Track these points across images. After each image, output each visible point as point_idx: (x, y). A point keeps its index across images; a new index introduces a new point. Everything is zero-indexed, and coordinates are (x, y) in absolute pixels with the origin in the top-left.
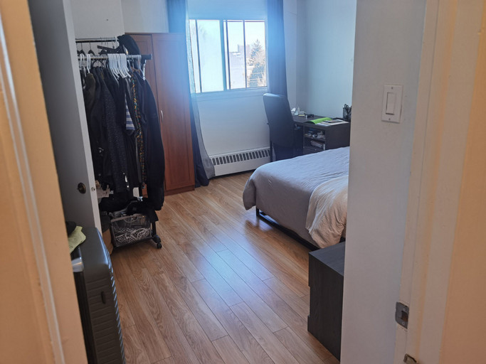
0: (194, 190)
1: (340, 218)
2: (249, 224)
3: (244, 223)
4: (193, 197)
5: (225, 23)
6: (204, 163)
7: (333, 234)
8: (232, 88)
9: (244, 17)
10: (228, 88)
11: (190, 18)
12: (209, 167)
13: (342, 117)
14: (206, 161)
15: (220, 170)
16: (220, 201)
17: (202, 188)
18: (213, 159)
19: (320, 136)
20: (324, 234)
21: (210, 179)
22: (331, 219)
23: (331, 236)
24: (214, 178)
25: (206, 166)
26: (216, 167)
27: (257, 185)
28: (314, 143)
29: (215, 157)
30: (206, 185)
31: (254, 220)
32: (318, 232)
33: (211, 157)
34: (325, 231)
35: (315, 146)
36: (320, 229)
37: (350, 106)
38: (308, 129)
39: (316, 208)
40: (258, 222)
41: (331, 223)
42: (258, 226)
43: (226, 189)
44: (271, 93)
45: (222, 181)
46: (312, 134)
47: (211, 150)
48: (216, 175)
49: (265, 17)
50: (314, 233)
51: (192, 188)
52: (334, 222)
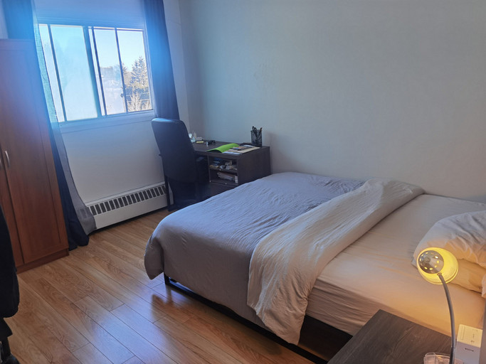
0: (68, 255)
1: (302, 291)
2: (156, 301)
3: (150, 300)
4: (67, 267)
5: (90, 31)
6: (80, 214)
7: (294, 315)
8: (108, 114)
9: (115, 24)
10: (103, 114)
11: (40, 22)
12: (88, 218)
13: (250, 142)
14: (82, 210)
15: (101, 220)
16: (110, 266)
17: (80, 250)
18: (92, 207)
19: (229, 167)
20: (281, 316)
21: (91, 234)
22: (288, 294)
23: (292, 318)
24: (96, 232)
25: (83, 219)
26: (97, 217)
27: (164, 245)
28: (221, 175)
29: (94, 203)
30: (85, 243)
31: (162, 292)
32: (272, 314)
33: (88, 205)
34: (283, 310)
35: (223, 179)
36: (274, 310)
37: (258, 129)
38: (213, 160)
39: (261, 277)
40: (169, 294)
41: (289, 299)
42: (171, 302)
43: (114, 247)
44: (160, 117)
45: (107, 234)
46: (219, 165)
47: (87, 196)
48: (98, 228)
49: (144, 25)
50: (265, 315)
51: (65, 253)
52: (293, 296)
